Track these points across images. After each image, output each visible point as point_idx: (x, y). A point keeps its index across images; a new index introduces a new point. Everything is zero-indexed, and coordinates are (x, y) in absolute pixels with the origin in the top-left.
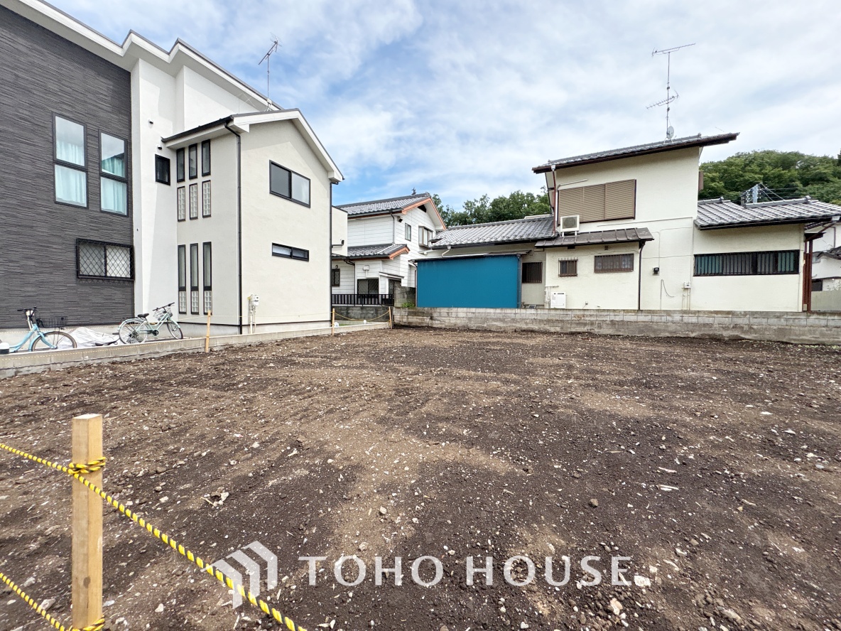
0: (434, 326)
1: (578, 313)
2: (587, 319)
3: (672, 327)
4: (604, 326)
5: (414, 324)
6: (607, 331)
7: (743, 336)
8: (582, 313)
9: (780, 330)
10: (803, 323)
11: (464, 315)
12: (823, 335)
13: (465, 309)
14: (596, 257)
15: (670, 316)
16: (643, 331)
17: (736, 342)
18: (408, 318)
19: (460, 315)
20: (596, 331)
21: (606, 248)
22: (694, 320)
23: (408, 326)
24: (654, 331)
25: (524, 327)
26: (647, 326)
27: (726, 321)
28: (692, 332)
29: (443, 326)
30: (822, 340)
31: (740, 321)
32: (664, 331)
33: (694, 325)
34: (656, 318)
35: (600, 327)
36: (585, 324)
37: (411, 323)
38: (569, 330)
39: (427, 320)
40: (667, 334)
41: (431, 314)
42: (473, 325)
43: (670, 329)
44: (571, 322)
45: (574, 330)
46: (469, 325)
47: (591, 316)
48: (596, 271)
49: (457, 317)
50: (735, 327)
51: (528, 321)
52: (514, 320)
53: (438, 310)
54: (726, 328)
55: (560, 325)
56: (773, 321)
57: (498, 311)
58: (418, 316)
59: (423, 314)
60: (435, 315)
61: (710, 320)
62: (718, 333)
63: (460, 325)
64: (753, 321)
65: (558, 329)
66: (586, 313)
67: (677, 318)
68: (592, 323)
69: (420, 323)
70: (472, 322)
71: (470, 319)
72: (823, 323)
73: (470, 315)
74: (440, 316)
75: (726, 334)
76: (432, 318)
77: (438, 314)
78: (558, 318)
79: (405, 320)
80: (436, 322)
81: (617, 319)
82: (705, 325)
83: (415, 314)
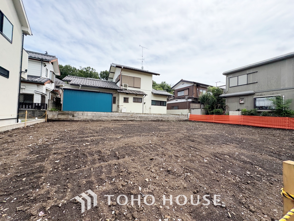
0: (74, 120)
1: (131, 114)
2: (134, 116)
3: (152, 118)
4: (138, 118)
5: (63, 119)
6: (138, 119)
7: (163, 119)
8: (132, 114)
9: (168, 118)
10: (170, 116)
11: (91, 115)
12: (173, 119)
13: (91, 112)
14: (133, 98)
15: (151, 115)
16: (146, 119)
17: (162, 120)
18: (58, 116)
19: (89, 115)
20: (136, 119)
21: (136, 95)
22: (155, 116)
23: (59, 120)
24: (148, 119)
25: (115, 119)
26: (147, 118)
27: (160, 116)
28: (155, 119)
29: (80, 120)
30: (172, 120)
31: (163, 116)
32: (150, 119)
33: (155, 117)
34: (149, 116)
35: (137, 118)
36: (133, 117)
37: (60, 119)
38: (129, 119)
39: (70, 117)
40: (151, 120)
41: (73, 114)
42: (95, 119)
43: (151, 118)
44: (129, 117)
45: (130, 119)
46: (93, 119)
47: (134, 115)
48: (133, 102)
49: (87, 116)
50: (162, 117)
51: (116, 117)
52: (111, 117)
53: (77, 112)
54: (160, 118)
55: (126, 118)
56: (167, 116)
57: (106, 113)
58: (65, 115)
59: (68, 114)
60: (75, 115)
61: (158, 116)
62: (159, 119)
63: (89, 119)
64: (164, 116)
65: (126, 119)
66: (133, 114)
67: (152, 115)
68: (135, 117)
69: (66, 119)
70: (95, 118)
71: (93, 116)
72: (172, 116)
73: (94, 115)
74: (78, 115)
75: (160, 119)
76: (73, 116)
77: (77, 114)
78: (126, 116)
79: (56, 117)
80: (76, 118)
81: (141, 116)
82: (157, 117)
83: (63, 114)
